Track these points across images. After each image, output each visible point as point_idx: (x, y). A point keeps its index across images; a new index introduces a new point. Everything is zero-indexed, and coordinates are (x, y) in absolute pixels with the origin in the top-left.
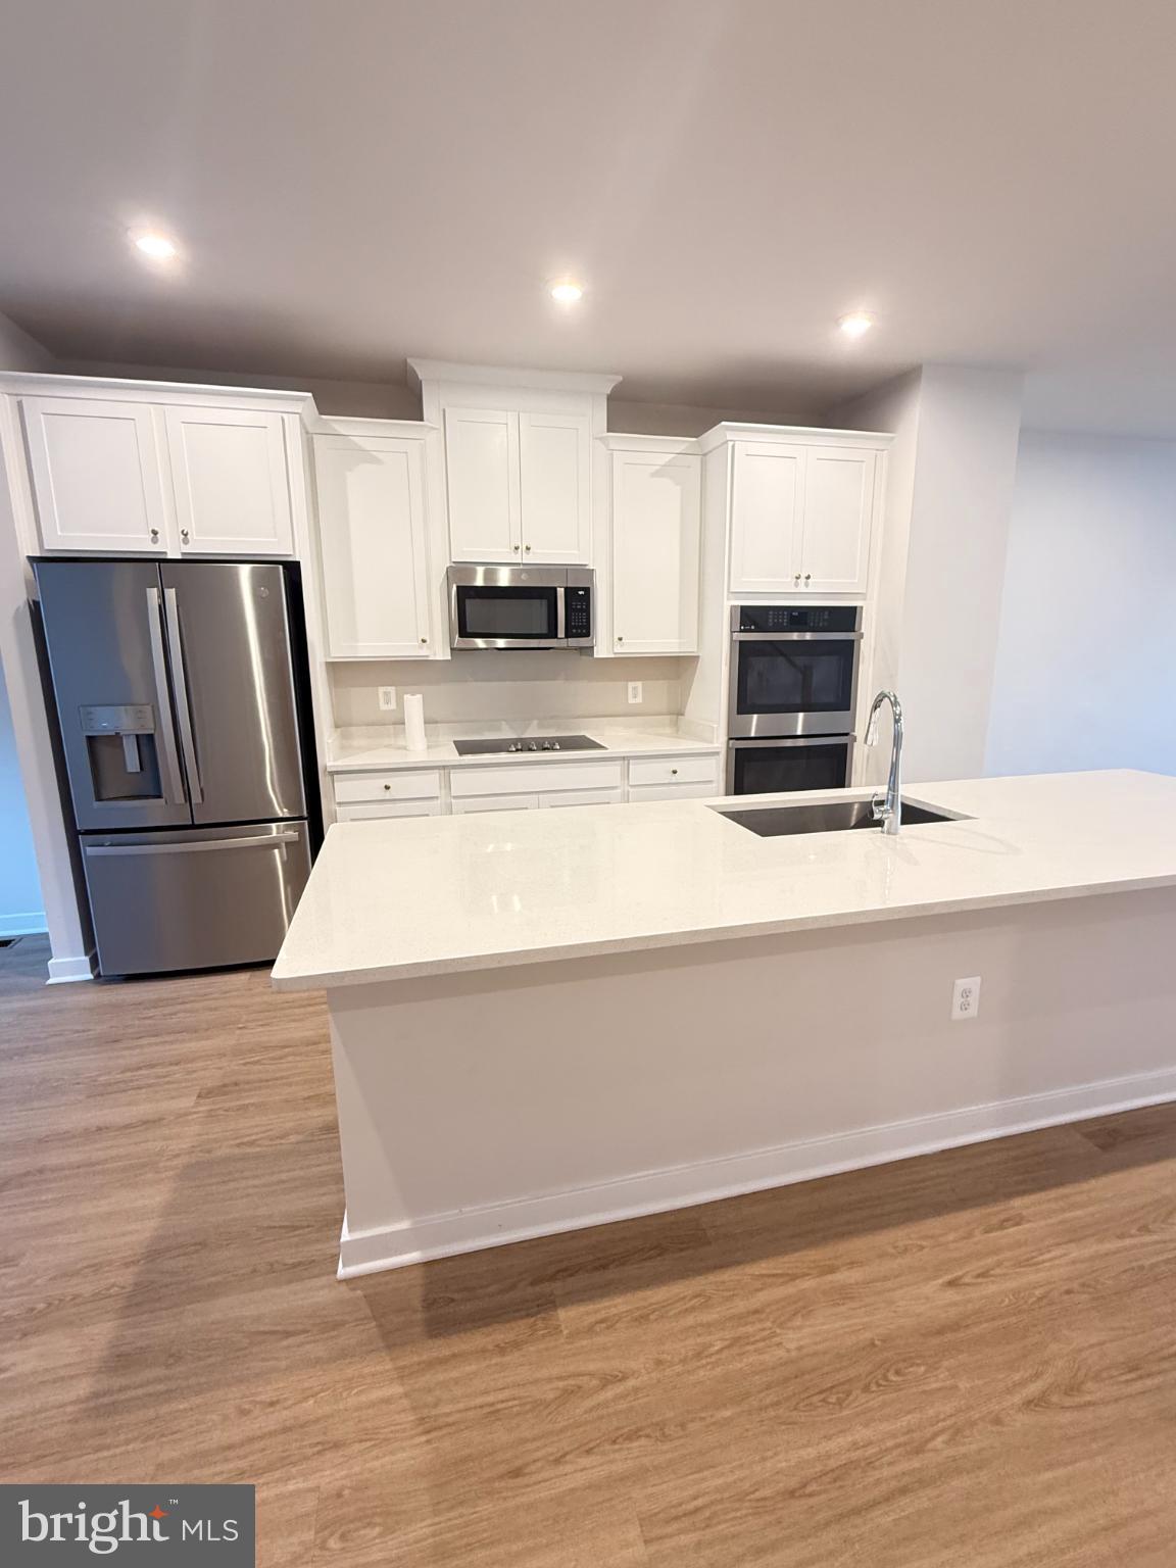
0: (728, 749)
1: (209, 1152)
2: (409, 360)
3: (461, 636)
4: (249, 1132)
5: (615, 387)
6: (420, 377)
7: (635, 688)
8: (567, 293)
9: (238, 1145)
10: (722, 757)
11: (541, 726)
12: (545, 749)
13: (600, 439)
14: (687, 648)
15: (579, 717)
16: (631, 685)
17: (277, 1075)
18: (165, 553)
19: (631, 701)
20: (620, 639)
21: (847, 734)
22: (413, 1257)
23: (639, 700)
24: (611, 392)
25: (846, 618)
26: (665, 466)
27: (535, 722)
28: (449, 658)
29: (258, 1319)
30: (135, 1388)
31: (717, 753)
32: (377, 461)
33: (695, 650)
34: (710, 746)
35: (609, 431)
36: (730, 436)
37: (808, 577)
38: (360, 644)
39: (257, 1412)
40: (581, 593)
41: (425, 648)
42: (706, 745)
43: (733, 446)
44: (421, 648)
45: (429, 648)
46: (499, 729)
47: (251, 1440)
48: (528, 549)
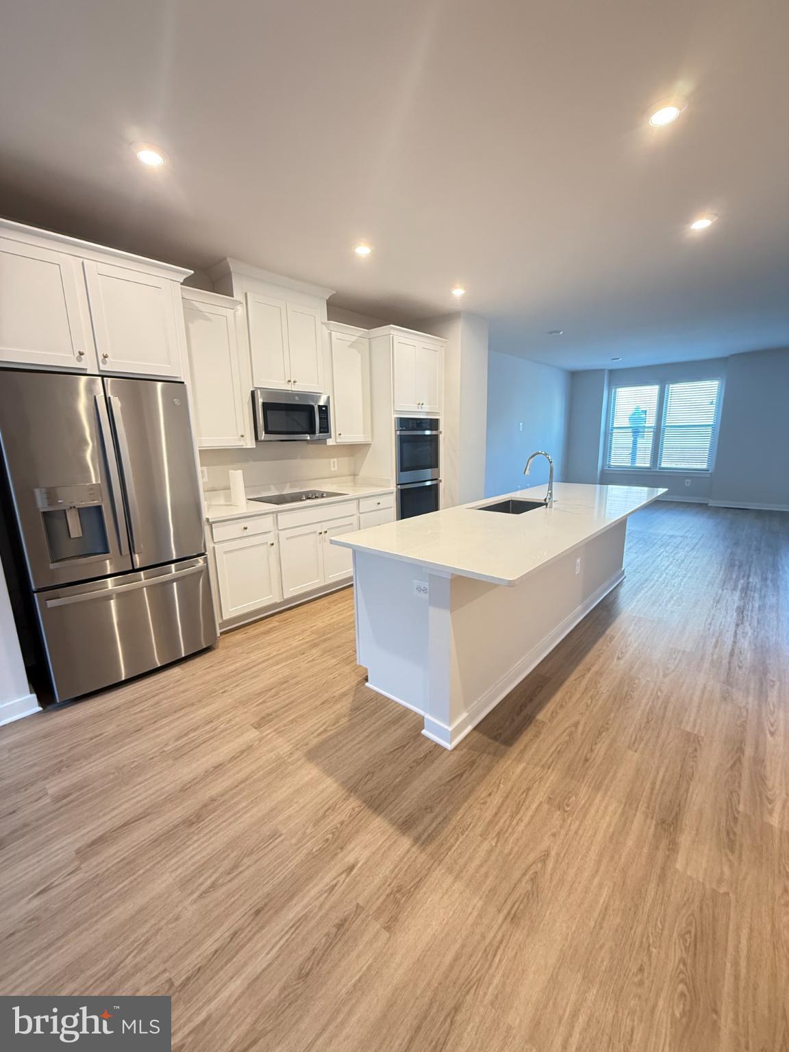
0: (398, 489)
1: (307, 744)
2: (228, 259)
3: (265, 433)
4: (315, 728)
5: (331, 296)
6: (231, 270)
7: (334, 462)
8: (363, 250)
9: (319, 735)
10: (395, 494)
11: (292, 487)
12: (309, 498)
13: (324, 323)
14: (369, 440)
15: (308, 480)
16: (332, 460)
17: (287, 702)
18: (85, 369)
19: (332, 469)
20: (340, 434)
21: (436, 479)
22: (469, 728)
23: (336, 469)
24: (329, 298)
25: (434, 424)
26: (354, 342)
27: (288, 484)
28: (255, 447)
29: (440, 778)
30: (430, 825)
31: (392, 493)
32: (209, 319)
33: (370, 440)
34: (389, 489)
35: (328, 320)
36: (392, 332)
37: (423, 404)
38: (202, 438)
39: (488, 800)
40: (324, 409)
41: (242, 441)
42: (385, 489)
43: (393, 337)
44: (240, 440)
45: (245, 440)
46: (270, 490)
47: (499, 808)
48: (295, 382)
